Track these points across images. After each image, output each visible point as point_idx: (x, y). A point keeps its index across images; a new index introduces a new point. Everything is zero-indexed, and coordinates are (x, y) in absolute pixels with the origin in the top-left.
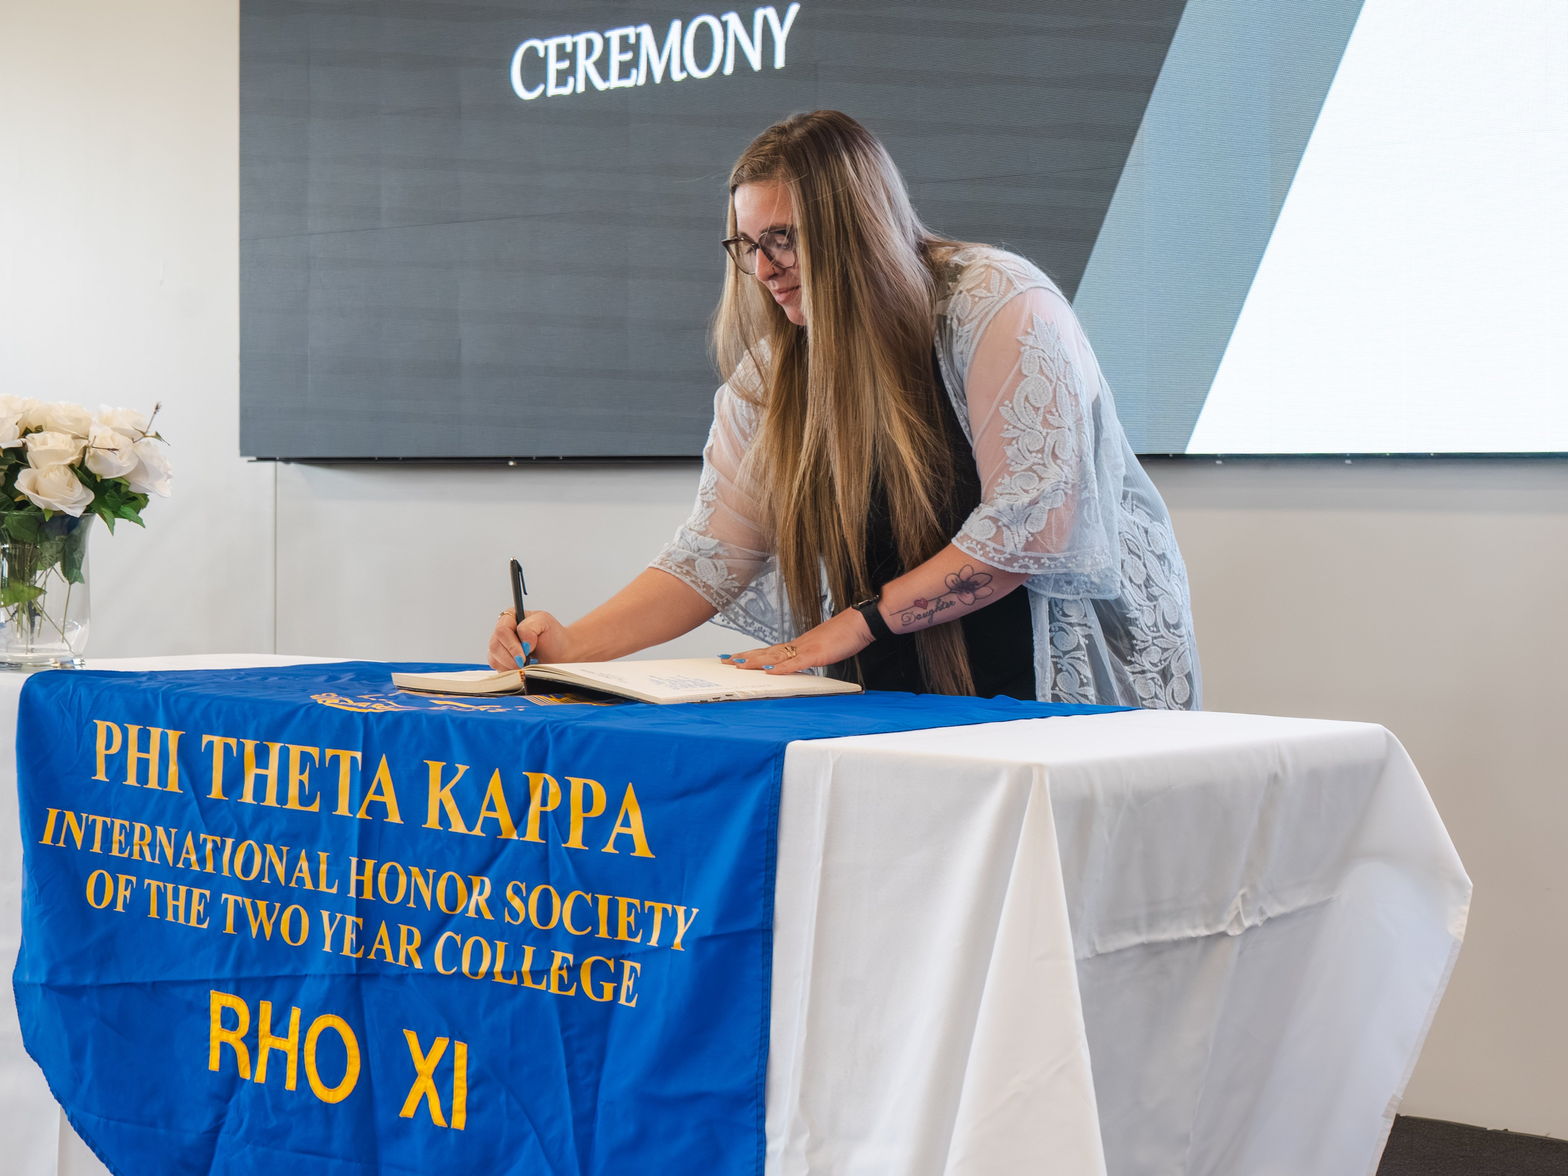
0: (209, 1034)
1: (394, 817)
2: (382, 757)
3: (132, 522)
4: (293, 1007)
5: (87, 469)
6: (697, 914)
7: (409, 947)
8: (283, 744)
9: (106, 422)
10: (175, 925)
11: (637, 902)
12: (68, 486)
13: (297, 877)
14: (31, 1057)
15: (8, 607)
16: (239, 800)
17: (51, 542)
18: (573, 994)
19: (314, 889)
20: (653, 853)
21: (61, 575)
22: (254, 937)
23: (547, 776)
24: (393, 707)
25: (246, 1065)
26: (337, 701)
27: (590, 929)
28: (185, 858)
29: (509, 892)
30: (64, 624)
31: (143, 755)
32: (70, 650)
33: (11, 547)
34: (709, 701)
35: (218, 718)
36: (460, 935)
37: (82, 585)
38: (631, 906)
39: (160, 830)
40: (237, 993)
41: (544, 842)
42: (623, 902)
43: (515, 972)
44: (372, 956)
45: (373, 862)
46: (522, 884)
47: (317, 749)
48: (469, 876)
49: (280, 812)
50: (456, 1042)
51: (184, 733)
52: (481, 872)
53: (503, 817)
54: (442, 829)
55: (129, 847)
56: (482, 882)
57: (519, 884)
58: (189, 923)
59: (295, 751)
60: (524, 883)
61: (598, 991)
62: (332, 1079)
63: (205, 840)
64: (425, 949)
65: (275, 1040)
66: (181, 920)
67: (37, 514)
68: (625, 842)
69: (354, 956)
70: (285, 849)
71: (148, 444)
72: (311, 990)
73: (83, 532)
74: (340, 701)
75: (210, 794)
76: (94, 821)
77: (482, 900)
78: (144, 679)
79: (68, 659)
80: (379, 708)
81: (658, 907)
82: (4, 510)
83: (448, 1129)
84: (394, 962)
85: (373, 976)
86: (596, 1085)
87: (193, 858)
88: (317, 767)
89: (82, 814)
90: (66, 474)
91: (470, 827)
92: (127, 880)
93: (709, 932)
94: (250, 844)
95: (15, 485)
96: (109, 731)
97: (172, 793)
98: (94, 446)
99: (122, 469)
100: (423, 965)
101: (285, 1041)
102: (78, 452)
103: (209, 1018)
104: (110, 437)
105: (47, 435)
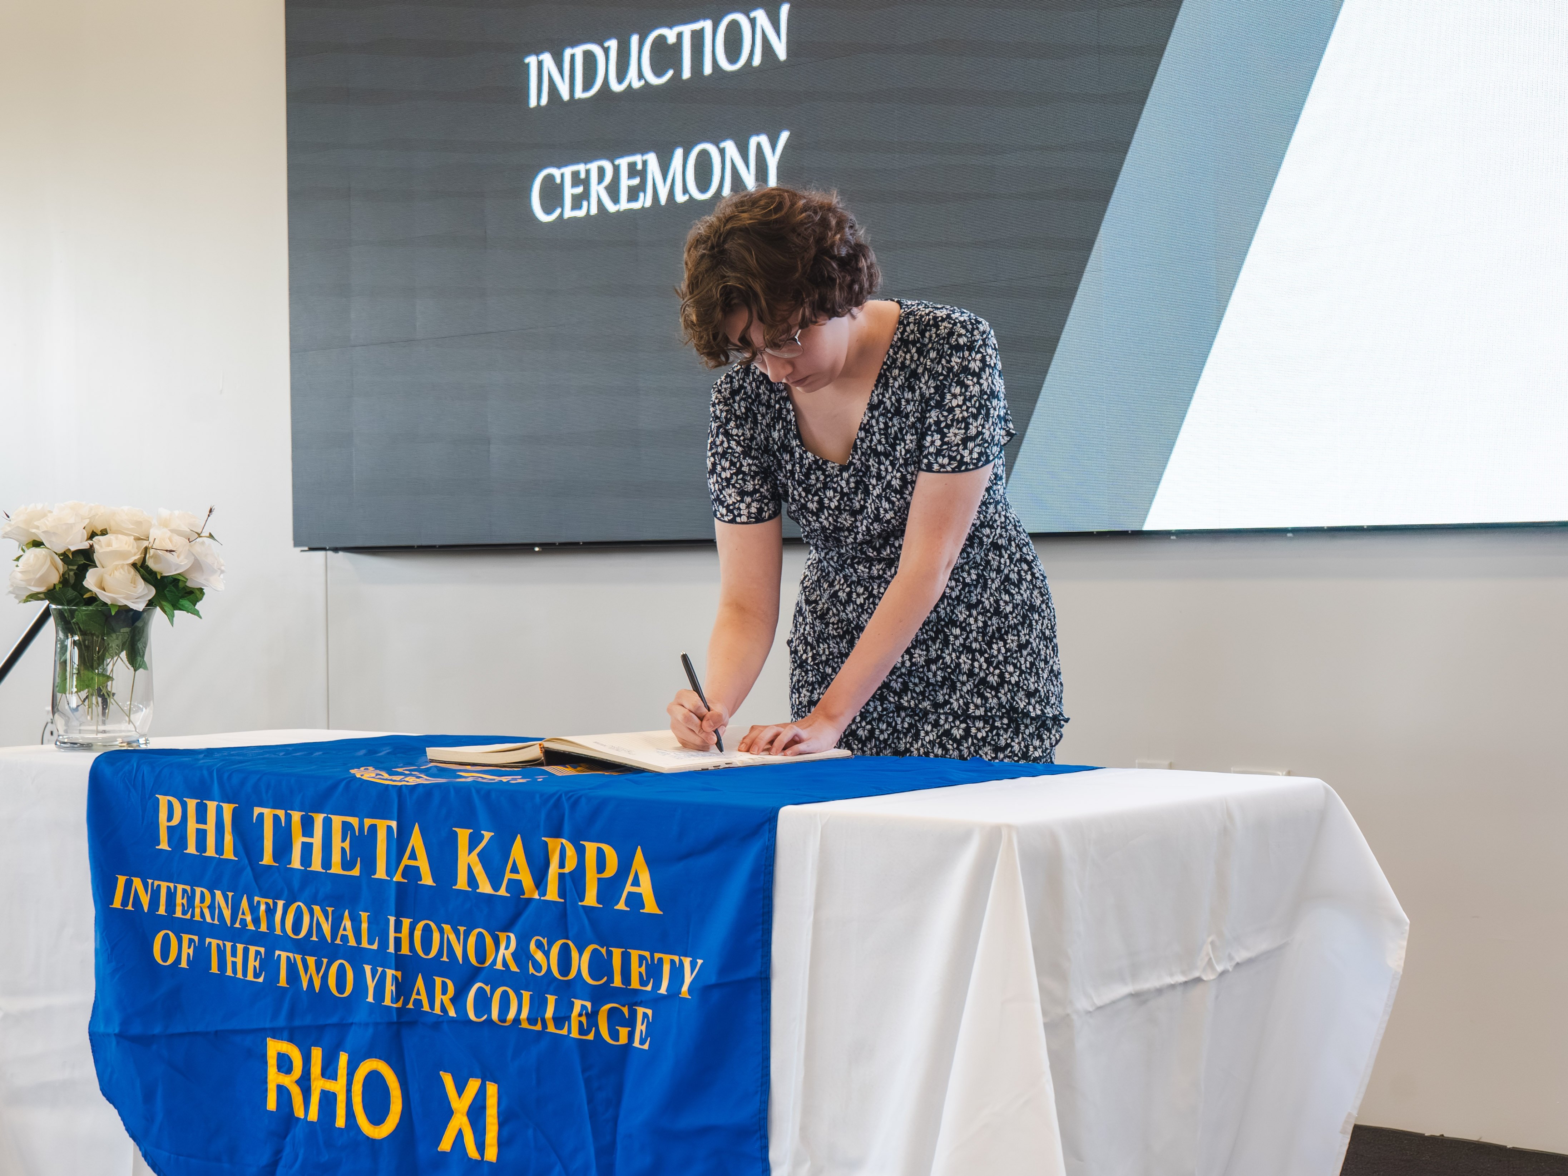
0: (266, 1078)
1: (427, 880)
2: (415, 825)
3: (189, 614)
4: (341, 1052)
5: (148, 567)
6: (702, 964)
7: (443, 997)
8: (326, 815)
9: (165, 524)
10: (234, 979)
11: (647, 954)
12: (131, 583)
13: (342, 935)
14: (107, 1098)
15: (79, 693)
16: (288, 866)
17: (118, 634)
18: (592, 1039)
19: (357, 946)
20: (661, 910)
21: (127, 663)
22: (305, 990)
23: (564, 841)
24: (425, 780)
25: (300, 1106)
26: (374, 775)
27: (605, 979)
28: (241, 919)
29: (532, 946)
30: (130, 706)
31: (202, 826)
32: (135, 730)
33: (80, 639)
34: (710, 769)
35: (267, 792)
36: (489, 986)
37: (145, 671)
38: (642, 958)
39: (218, 893)
40: (291, 1040)
41: (563, 901)
42: (635, 954)
43: (539, 1018)
44: (410, 1006)
45: (409, 920)
46: (544, 939)
47: (357, 819)
48: (496, 933)
49: (326, 877)
50: (487, 1083)
51: (238, 806)
52: (506, 929)
53: (526, 878)
54: (470, 890)
55: (191, 909)
56: (508, 938)
57: (541, 939)
58: (247, 977)
59: (337, 821)
60: (546, 939)
61: (615, 1035)
62: (377, 1116)
63: (259, 902)
64: (458, 999)
65: (326, 1082)
66: (240, 975)
67: (104, 608)
68: (636, 900)
69: (395, 1006)
70: (330, 910)
71: (203, 543)
72: (357, 1036)
73: (146, 624)
74: (377, 775)
75: (262, 861)
76: (159, 886)
77: (508, 954)
78: (202, 756)
79: (134, 739)
80: (412, 781)
81: (667, 958)
82: (74, 605)
83: (481, 1162)
84: (430, 1011)
85: (412, 1024)
86: (615, 1120)
87: (249, 918)
88: (357, 835)
89: (148, 880)
90: (129, 573)
91: (496, 888)
92: (189, 939)
93: (713, 980)
94: (299, 906)
95: (84, 583)
96: (170, 805)
97: (228, 861)
98: (154, 547)
99: (178, 566)
100: (456, 1013)
101: (334, 1083)
102: (140, 552)
103: (266, 1063)
104: (169, 539)
105: (111, 537)
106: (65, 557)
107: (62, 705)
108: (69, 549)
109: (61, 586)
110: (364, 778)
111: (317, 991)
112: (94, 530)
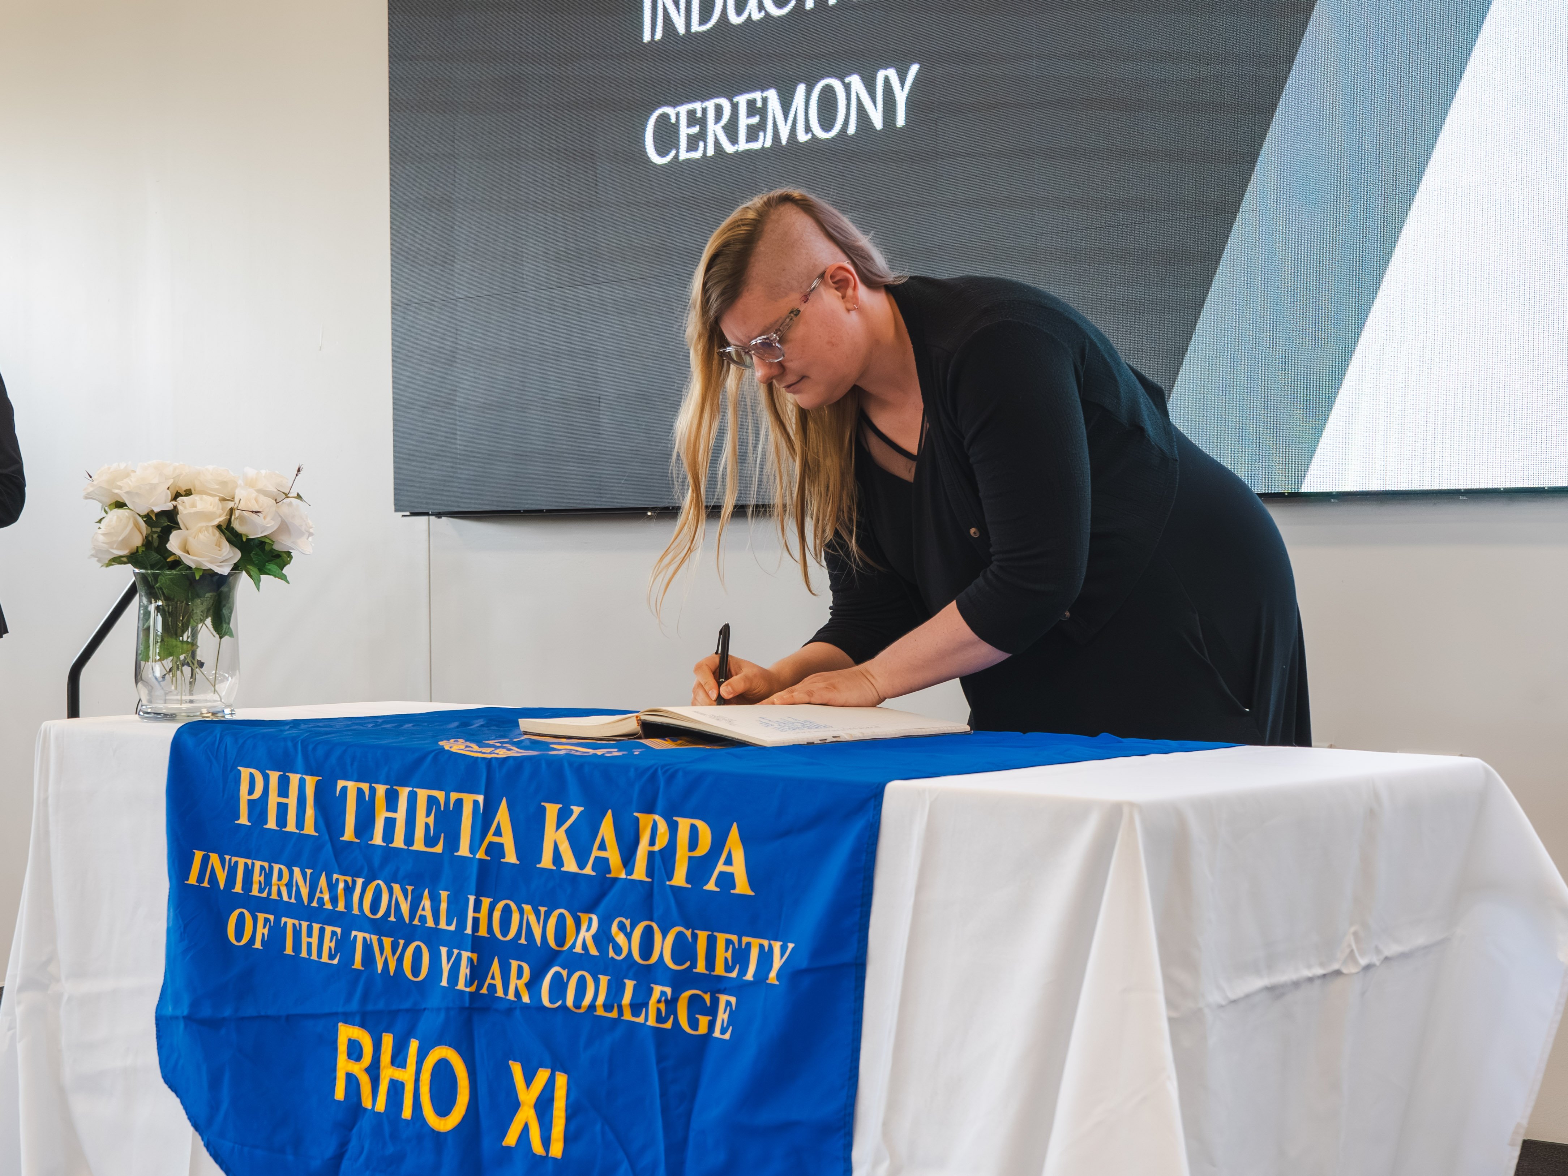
0: (335, 1065)
1: (511, 857)
2: (502, 799)
3: (277, 578)
4: (413, 1039)
5: (233, 528)
6: (793, 949)
7: (518, 982)
8: (411, 789)
9: (250, 484)
10: (308, 961)
11: (734, 938)
12: (216, 545)
13: (420, 915)
14: (168, 1086)
15: (163, 662)
16: (369, 842)
17: (202, 599)
18: (670, 1027)
19: (434, 926)
20: (752, 890)
21: (212, 629)
22: (379, 973)
23: (657, 817)
24: (516, 752)
25: (368, 1095)
26: (463, 747)
27: (688, 964)
28: (319, 897)
29: (614, 928)
30: (215, 677)
31: (283, 800)
32: (221, 701)
33: (164, 604)
34: (815, 743)
35: (352, 764)
36: (567, 970)
37: (232, 638)
38: (728, 942)
39: (297, 870)
40: (363, 1025)
41: (650, 880)
42: (721, 938)
43: (616, 1005)
44: (484, 991)
45: (489, 900)
46: (627, 920)
47: (443, 793)
48: (578, 914)
49: (407, 853)
50: (557, 1073)
51: (321, 778)
52: (589, 910)
53: (613, 856)
54: (555, 868)
55: (268, 887)
56: (590, 920)
57: (623, 920)
58: (321, 958)
59: (423, 795)
60: (629, 920)
61: (694, 1024)
62: (443, 1108)
63: (337, 880)
64: (533, 985)
65: (395, 1070)
66: (314, 957)
67: (188, 572)
68: (727, 880)
70: (410, 888)
71: (290, 504)
72: (429, 1023)
73: (231, 589)
74: (467, 747)
75: (343, 835)
76: (236, 862)
77: (589, 936)
78: (287, 727)
79: (220, 710)
80: (502, 753)
81: (755, 942)
82: (157, 570)
83: (544, 1158)
84: (503, 996)
85: (484, 1010)
86: (689, 1114)
87: (326, 897)
88: (442, 809)
89: (225, 856)
90: (214, 535)
91: (582, 866)
92: (265, 918)
93: (804, 965)
94: (378, 884)
95: (167, 546)
96: (252, 778)
97: (308, 836)
98: (240, 507)
99: (266, 528)
100: (530, 999)
101: (403, 1072)
102: (225, 514)
103: (336, 1049)
104: (255, 500)
105: (196, 498)
106: (148, 518)
107: (147, 673)
108: (152, 511)
109: (144, 550)
110: (453, 750)
111: (392, 974)
112: (177, 491)
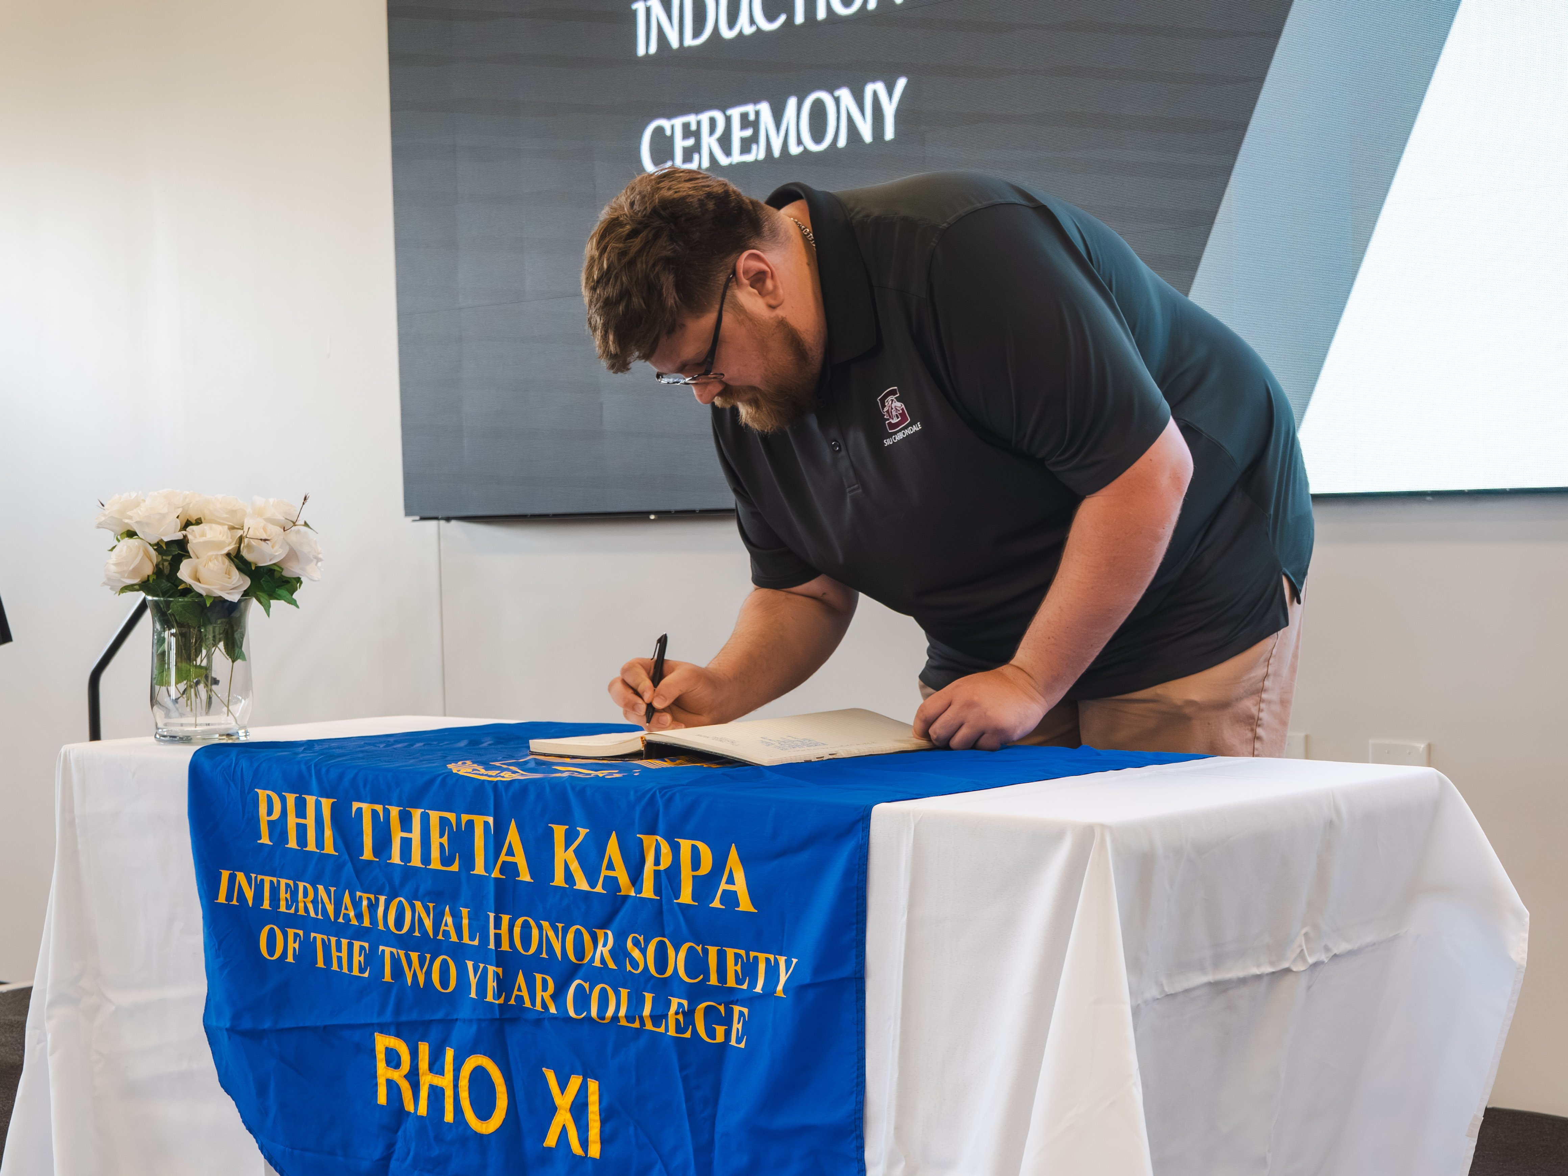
0: (376, 1072)
1: (525, 876)
2: (511, 821)
3: (286, 603)
4: (447, 1048)
5: (242, 557)
6: (797, 963)
7: (543, 993)
8: (423, 810)
9: (258, 513)
10: (339, 974)
11: (742, 952)
12: (225, 573)
13: (444, 930)
14: (225, 1091)
15: (178, 684)
16: (388, 861)
17: (214, 625)
18: (689, 1036)
19: (458, 941)
20: (756, 908)
21: (225, 653)
22: (409, 985)
23: (659, 838)
24: (520, 775)
25: (410, 1099)
26: (470, 770)
27: (701, 977)
28: (344, 914)
29: (629, 943)
30: (229, 698)
31: (301, 821)
32: (235, 723)
33: (178, 632)
34: (812, 761)
35: (365, 787)
36: (588, 982)
37: (243, 663)
38: (737, 956)
39: (321, 888)
40: (398, 1035)
41: (659, 898)
42: (730, 952)
43: (637, 1016)
44: (512, 1002)
45: (508, 917)
46: (641, 936)
47: (454, 814)
48: (594, 930)
49: (425, 872)
50: (588, 1079)
51: (335, 800)
52: (604, 926)
53: (622, 875)
54: (568, 886)
55: (295, 904)
56: (606, 935)
57: (638, 936)
58: (352, 972)
59: (434, 816)
60: (642, 936)
61: (711, 1033)
62: (484, 1113)
63: (361, 897)
64: (558, 995)
65: (433, 1077)
66: (345, 970)
67: (200, 599)
68: (730, 898)
69: (497, 1002)
70: (431, 905)
71: (298, 532)
72: (460, 1032)
73: (242, 615)
74: (474, 770)
75: (362, 855)
76: (262, 881)
77: (606, 951)
78: (300, 748)
79: (234, 732)
80: (507, 776)
81: (762, 957)
82: (170, 597)
83: (585, 1158)
84: (531, 1007)
85: (515, 1020)
86: (714, 1116)
87: (352, 914)
88: (455, 830)
89: (251, 874)
90: (224, 564)
91: (593, 883)
92: (295, 933)
93: (808, 980)
94: (400, 902)
95: (178, 574)
96: (269, 799)
97: (329, 856)
98: (249, 536)
99: (274, 557)
100: (557, 1010)
101: (441, 1078)
102: (234, 542)
103: (375, 1057)
104: (263, 529)
105: (205, 527)
106: (159, 547)
107: (161, 697)
108: (163, 540)
109: (155, 577)
110: (460, 773)
111: (422, 987)
112: (188, 520)
